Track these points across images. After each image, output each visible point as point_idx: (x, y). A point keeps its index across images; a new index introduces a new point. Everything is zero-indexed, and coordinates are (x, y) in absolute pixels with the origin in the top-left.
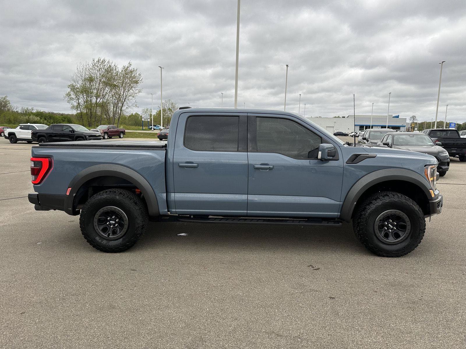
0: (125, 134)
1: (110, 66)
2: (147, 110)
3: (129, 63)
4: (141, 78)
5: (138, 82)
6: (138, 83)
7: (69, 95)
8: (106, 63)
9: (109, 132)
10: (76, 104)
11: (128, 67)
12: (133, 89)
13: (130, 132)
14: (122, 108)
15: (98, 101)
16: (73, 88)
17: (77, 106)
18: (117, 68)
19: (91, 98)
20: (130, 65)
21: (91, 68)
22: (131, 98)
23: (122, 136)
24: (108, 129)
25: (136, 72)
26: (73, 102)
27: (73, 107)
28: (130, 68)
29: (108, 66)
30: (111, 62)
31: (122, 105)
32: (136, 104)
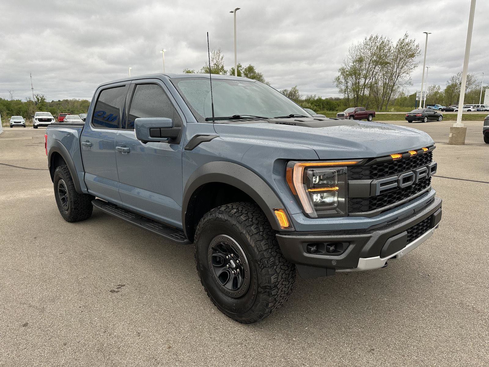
0: (374, 117)
1: (383, 42)
2: (434, 87)
3: (406, 34)
4: (419, 50)
5: (415, 54)
6: (415, 56)
7: (338, 79)
8: (378, 40)
9: (356, 115)
10: (343, 88)
11: (404, 40)
12: (408, 64)
13: (383, 114)
14: (393, 87)
15: (367, 82)
16: (343, 71)
17: (345, 89)
18: (390, 42)
19: (359, 80)
20: (407, 36)
21: (362, 48)
22: (404, 74)
23: (370, 119)
24: (355, 112)
25: (413, 44)
26: (342, 85)
27: (341, 91)
28: (407, 41)
29: (381, 42)
30: (384, 37)
31: (394, 84)
32: (410, 81)
